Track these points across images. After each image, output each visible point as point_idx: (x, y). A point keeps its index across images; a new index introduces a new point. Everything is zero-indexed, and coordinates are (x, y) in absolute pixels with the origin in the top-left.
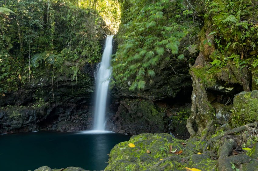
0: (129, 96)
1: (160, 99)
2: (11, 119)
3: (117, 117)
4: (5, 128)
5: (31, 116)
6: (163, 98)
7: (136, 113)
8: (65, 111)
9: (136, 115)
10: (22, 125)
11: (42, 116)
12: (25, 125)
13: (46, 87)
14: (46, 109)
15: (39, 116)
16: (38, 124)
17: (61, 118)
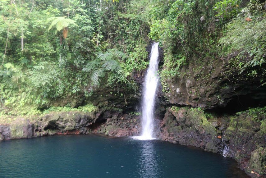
0: (176, 103)
1: (209, 108)
2: (65, 121)
3: (164, 124)
4: (60, 128)
5: (82, 119)
6: (213, 107)
7: (184, 121)
8: (112, 115)
9: (184, 123)
10: (74, 127)
11: (92, 120)
12: (77, 128)
13: (96, 92)
14: (95, 113)
15: (89, 119)
16: (88, 127)
17: (109, 122)
